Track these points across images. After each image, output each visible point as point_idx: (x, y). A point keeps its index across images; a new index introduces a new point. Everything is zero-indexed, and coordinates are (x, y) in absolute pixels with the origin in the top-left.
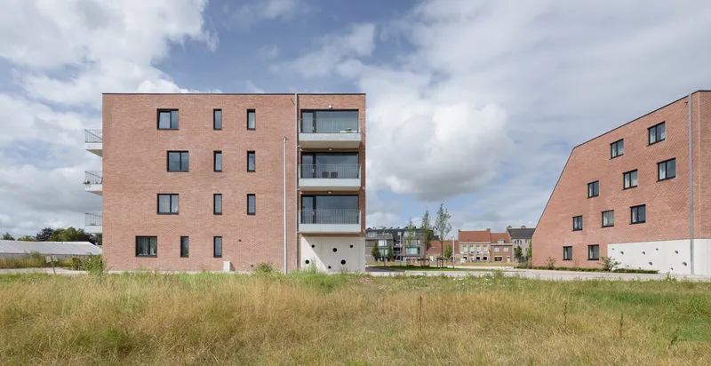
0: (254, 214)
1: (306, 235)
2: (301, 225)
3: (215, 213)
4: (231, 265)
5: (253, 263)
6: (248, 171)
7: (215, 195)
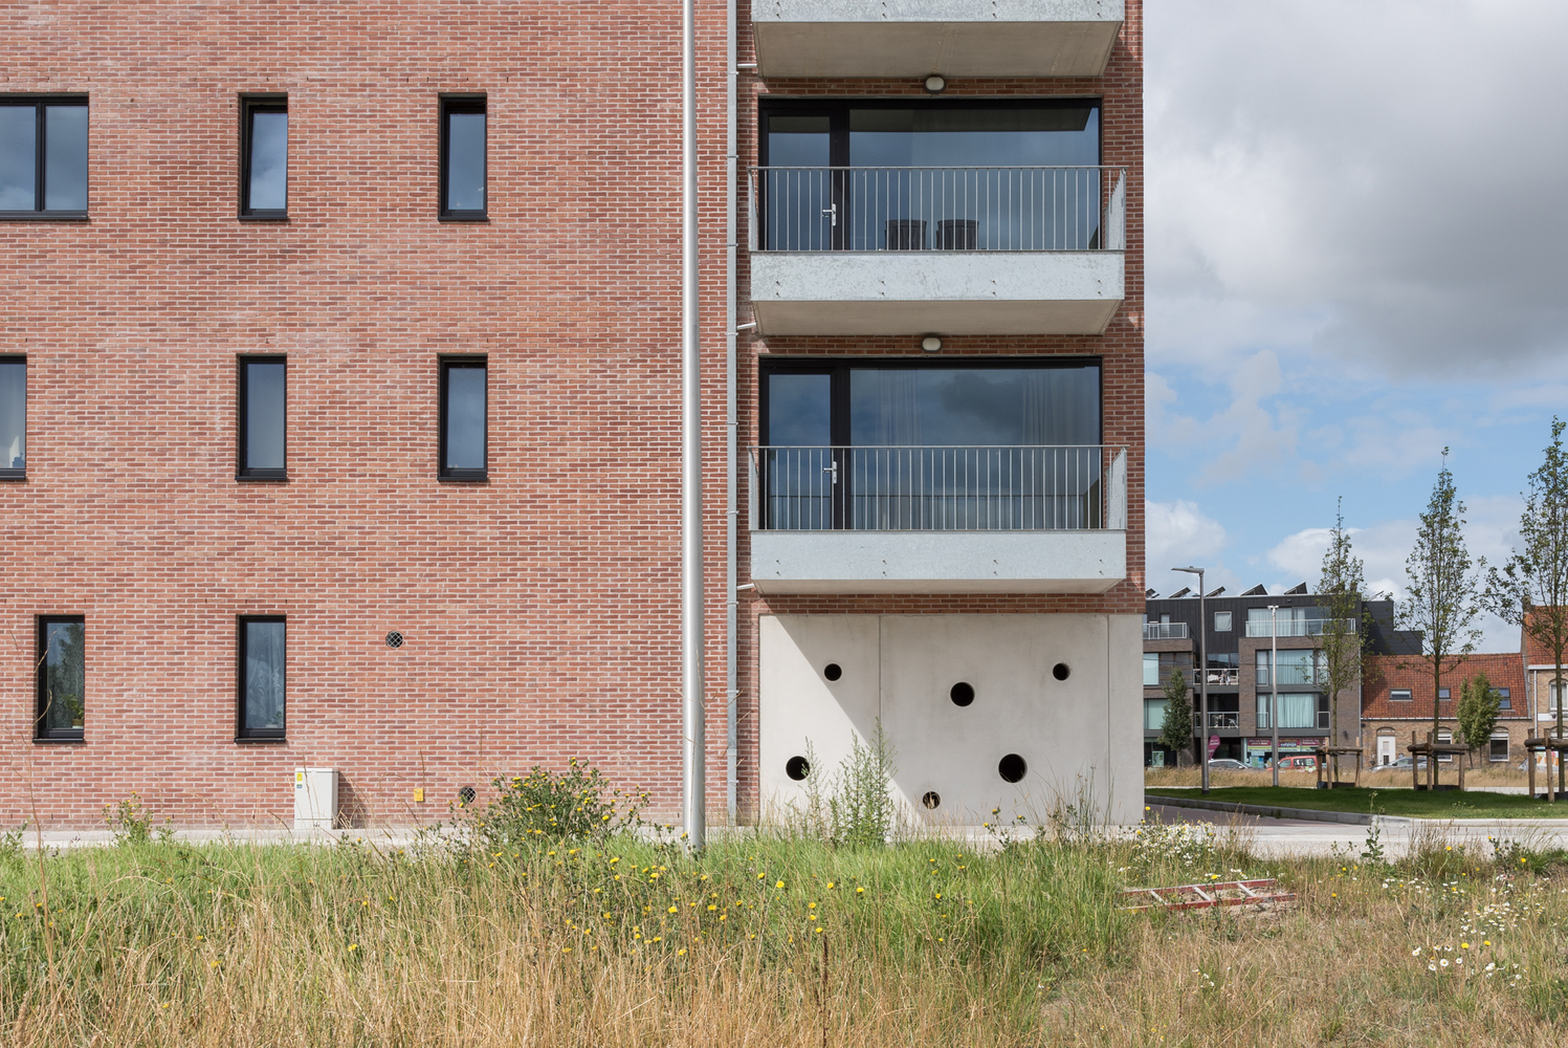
0: (478, 477)
1: (793, 604)
2: (760, 542)
3: (244, 473)
4: (343, 790)
5: (470, 777)
6: (445, 214)
7: (244, 361)
